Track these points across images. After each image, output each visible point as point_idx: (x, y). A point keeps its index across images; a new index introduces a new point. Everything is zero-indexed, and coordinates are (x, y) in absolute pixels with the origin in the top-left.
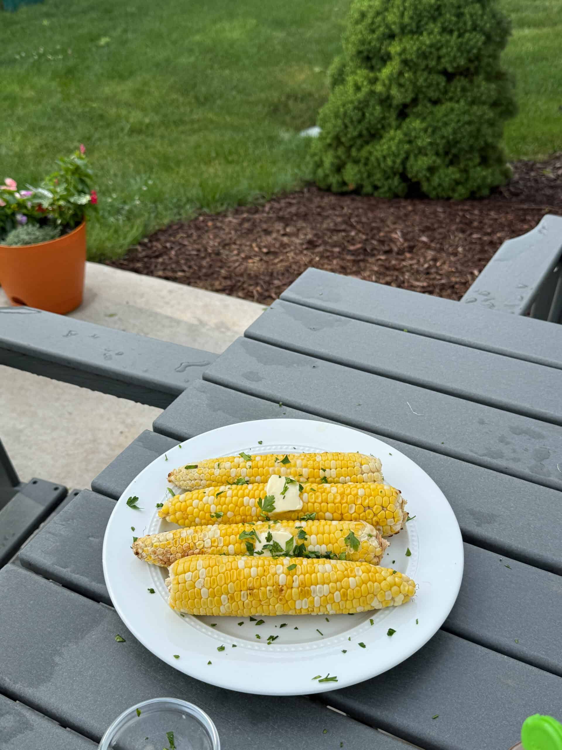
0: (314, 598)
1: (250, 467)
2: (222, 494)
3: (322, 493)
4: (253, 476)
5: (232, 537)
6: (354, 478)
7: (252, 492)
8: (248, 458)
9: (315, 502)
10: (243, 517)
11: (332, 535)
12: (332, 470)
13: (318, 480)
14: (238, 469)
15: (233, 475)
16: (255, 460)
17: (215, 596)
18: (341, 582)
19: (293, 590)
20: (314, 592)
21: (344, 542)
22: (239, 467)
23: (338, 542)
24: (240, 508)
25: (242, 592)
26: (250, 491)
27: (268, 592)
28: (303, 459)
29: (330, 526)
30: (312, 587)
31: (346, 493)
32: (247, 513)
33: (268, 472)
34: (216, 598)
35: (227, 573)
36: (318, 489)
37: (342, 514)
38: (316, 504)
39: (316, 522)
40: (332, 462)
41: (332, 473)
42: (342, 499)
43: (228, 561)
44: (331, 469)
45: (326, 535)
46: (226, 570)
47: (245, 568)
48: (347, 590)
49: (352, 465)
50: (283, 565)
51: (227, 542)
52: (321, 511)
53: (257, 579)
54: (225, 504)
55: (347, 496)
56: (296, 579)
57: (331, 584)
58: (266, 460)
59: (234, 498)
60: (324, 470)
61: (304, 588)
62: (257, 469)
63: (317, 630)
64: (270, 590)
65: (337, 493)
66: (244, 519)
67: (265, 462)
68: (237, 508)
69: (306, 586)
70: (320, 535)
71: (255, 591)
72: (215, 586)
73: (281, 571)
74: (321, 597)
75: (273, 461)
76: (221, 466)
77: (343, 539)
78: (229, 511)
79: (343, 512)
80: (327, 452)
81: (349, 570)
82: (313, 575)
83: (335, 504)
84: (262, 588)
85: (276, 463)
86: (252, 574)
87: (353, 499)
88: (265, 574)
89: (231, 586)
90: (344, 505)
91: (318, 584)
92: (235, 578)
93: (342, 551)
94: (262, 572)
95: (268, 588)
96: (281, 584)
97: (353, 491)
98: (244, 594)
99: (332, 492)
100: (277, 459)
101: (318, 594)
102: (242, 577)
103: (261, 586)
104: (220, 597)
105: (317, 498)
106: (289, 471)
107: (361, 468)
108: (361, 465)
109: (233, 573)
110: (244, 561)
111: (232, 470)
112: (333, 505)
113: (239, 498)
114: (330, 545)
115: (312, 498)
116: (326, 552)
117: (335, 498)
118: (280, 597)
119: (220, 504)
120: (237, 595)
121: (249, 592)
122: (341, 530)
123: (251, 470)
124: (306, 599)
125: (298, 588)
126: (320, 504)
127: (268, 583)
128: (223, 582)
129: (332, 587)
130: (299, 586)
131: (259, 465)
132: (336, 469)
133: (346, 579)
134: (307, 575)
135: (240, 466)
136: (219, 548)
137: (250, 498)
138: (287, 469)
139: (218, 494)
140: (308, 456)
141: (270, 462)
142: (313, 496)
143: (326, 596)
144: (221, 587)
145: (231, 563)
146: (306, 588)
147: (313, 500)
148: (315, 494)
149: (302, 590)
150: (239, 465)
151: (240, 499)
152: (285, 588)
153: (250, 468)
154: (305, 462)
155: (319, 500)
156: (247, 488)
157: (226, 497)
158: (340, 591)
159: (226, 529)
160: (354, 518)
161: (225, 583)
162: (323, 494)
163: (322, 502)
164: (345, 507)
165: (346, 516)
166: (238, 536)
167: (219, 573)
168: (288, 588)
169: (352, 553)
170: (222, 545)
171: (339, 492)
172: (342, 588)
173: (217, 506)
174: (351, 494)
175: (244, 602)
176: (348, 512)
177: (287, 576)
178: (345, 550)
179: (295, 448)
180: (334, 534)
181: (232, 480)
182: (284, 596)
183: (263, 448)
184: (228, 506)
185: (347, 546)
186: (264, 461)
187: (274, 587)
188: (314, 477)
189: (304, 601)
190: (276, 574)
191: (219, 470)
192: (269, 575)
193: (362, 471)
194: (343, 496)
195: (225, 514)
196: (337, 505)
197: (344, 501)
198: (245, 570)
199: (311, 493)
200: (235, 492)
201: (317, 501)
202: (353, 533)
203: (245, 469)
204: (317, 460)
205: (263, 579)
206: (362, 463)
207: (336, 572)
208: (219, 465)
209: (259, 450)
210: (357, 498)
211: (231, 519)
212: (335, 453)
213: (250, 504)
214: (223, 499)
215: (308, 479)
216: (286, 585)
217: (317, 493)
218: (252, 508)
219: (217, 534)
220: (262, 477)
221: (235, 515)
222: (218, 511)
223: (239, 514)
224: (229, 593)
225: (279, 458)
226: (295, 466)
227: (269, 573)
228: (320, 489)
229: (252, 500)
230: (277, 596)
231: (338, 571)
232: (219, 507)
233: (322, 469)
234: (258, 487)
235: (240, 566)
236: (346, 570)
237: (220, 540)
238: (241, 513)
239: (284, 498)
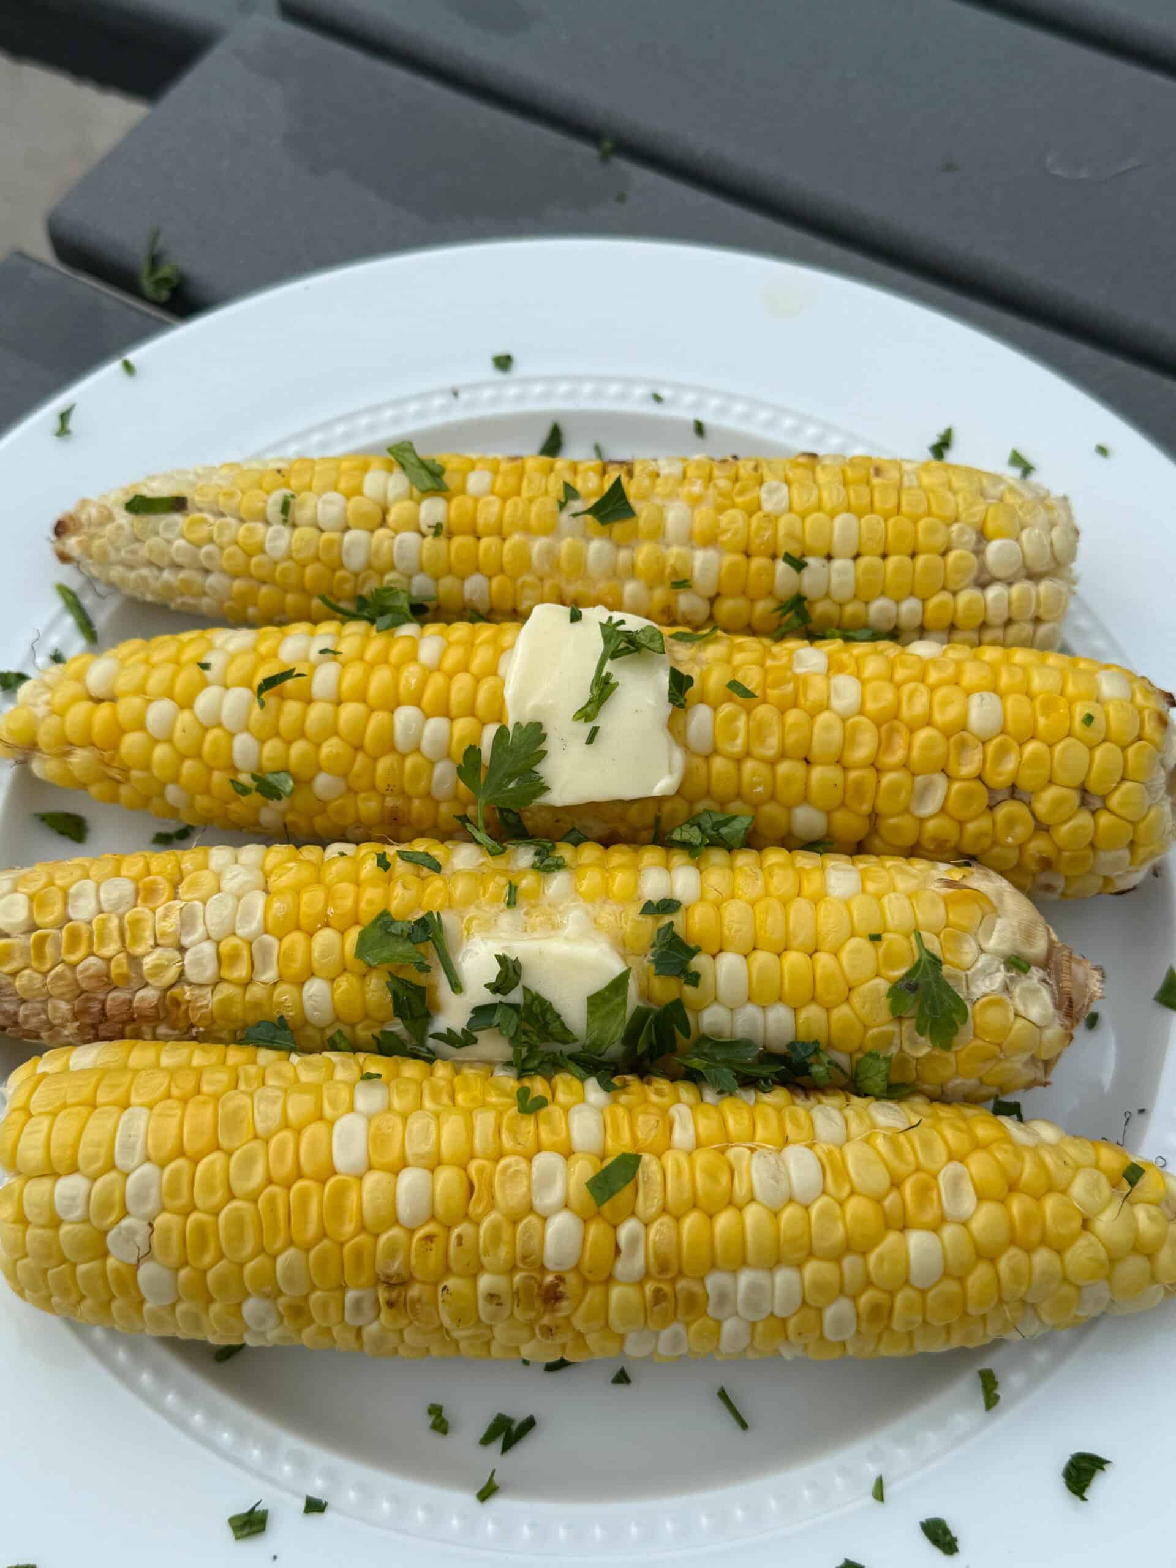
0: (719, 1323)
1: (438, 529)
2: (289, 683)
3: (783, 712)
4: (450, 571)
5: (325, 937)
6: (942, 605)
7: (437, 681)
8: (429, 483)
9: (748, 754)
10: (390, 802)
11: (824, 959)
12: (837, 564)
13: (763, 607)
14: (381, 532)
15: (355, 560)
16: (463, 491)
17: (210, 1300)
18: (864, 1254)
19: (616, 1293)
20: (724, 1298)
21: (885, 1002)
22: (383, 523)
23: (855, 999)
24: (375, 759)
25: (351, 1295)
26: (429, 671)
27: (481, 1303)
28: (696, 501)
29: (816, 901)
30: (714, 1282)
31: (905, 713)
32: (408, 788)
33: (524, 561)
34: (215, 1308)
35: (272, 1201)
36: (764, 686)
37: (874, 817)
38: (749, 766)
39: (745, 859)
40: (840, 519)
41: (835, 580)
42: (884, 744)
43: (286, 1125)
44: (829, 557)
45: (793, 958)
46: (270, 1181)
47: (370, 1168)
48: (892, 1294)
49: (939, 540)
50: (568, 1154)
51: (297, 966)
52: (773, 797)
53: (429, 1238)
54: (302, 735)
55: (912, 731)
56: (633, 1241)
57: (812, 1269)
58: (518, 493)
59: (350, 711)
60: (798, 564)
61: (673, 1281)
62: (469, 540)
63: (723, 1395)
64: (492, 1297)
65: (861, 712)
66: (395, 810)
67: (510, 503)
68: (361, 760)
69: (680, 1273)
70: (762, 958)
71: (414, 1291)
72: (208, 1259)
73: (553, 1196)
74: (753, 1324)
75: (551, 504)
76: (302, 514)
77: (883, 985)
78: (319, 769)
79: (883, 806)
80: (813, 456)
81: (908, 1188)
82: (724, 1221)
83: (845, 769)
84: (451, 1282)
85: (565, 517)
86: (404, 1210)
87: (941, 749)
88: (475, 1209)
89: (289, 1267)
90: (888, 778)
91: (744, 1263)
92: (312, 1229)
93: (869, 1046)
94: (460, 1192)
95: (485, 1282)
96: (549, 1265)
97: (945, 703)
98: (358, 1304)
99: (837, 703)
100: (570, 492)
101: (740, 1308)
102: (349, 1228)
103: (447, 1270)
104: (239, 1305)
105: (758, 732)
106: (624, 555)
107: (979, 552)
108: (983, 537)
109: (304, 1196)
110: (369, 1119)
111: (349, 537)
112: (833, 773)
113: (372, 710)
114: (812, 1012)
115: (734, 737)
116: (792, 1046)
117: (849, 740)
118: (546, 1320)
119: (277, 734)
120: (325, 1306)
121: (383, 1295)
122: (875, 938)
123: (442, 542)
124: (677, 1327)
125: (641, 1284)
126: (772, 763)
127: (485, 1260)
128: (249, 1248)
129: (819, 1286)
130: (647, 1275)
131: (481, 521)
132: (856, 557)
133: (892, 1237)
134: (691, 1221)
135: (391, 518)
136: (256, 992)
137: (427, 717)
138: (618, 546)
139: (270, 683)
140: (723, 483)
141: (534, 509)
142: (741, 723)
143: (784, 1321)
144: (242, 1265)
145: (299, 1132)
146: (682, 1284)
147: (738, 745)
148: (749, 713)
149: (659, 1296)
150: (385, 511)
151: (378, 719)
152: (572, 1281)
153: (437, 534)
154: (703, 516)
155: (771, 747)
156: (412, 656)
157: (309, 701)
158: (854, 1298)
159: (297, 890)
161: (261, 1250)
162: (793, 716)
163: (783, 755)
164: (895, 789)
165: (896, 829)
166: (353, 935)
167: (232, 1197)
168: (586, 1283)
169: (924, 1051)
170: (270, 975)
171: (871, 706)
172: (869, 1283)
173: (262, 742)
174: (929, 723)
175: (359, 1330)
176: (907, 810)
177: (586, 1222)
178: (887, 1040)
179: (657, 398)
180: (836, 954)
181: (348, 587)
182: (568, 1318)
184: (318, 746)
185: (899, 1019)
186: (504, 499)
187: (518, 1278)
188: (744, 593)
189: (666, 1334)
190: (531, 1209)
191: (286, 531)
192: (494, 1216)
193: (983, 568)
194: (892, 731)
195: (303, 782)
196: (853, 775)
197: (896, 757)
198: (371, 1180)
199: (726, 709)
200: (353, 675)
201: (757, 750)
203: (409, 538)
204: (768, 507)
205: (460, 1238)
206: (990, 527)
207: (841, 1204)
208: (286, 507)
209: (495, 401)
210: (963, 745)
211: (334, 805)
212: (853, 463)
213: (425, 745)
214: (292, 708)
215: (713, 600)
216: (577, 1268)
217: (762, 711)
218: (432, 764)
219: (248, 916)
220: (496, 581)
221: (352, 791)
222: (267, 765)
223: (373, 788)
224: (280, 1293)
225: (579, 485)
226: (658, 533)
227: (492, 1205)
228: (777, 684)
229: (435, 726)
230: (532, 1315)
231: (853, 1192)
232: (271, 748)
233: (788, 558)
234: (470, 645)
235: (341, 1160)
236: (896, 1184)
237: (265, 950)
238: (381, 784)
239: (590, 740)
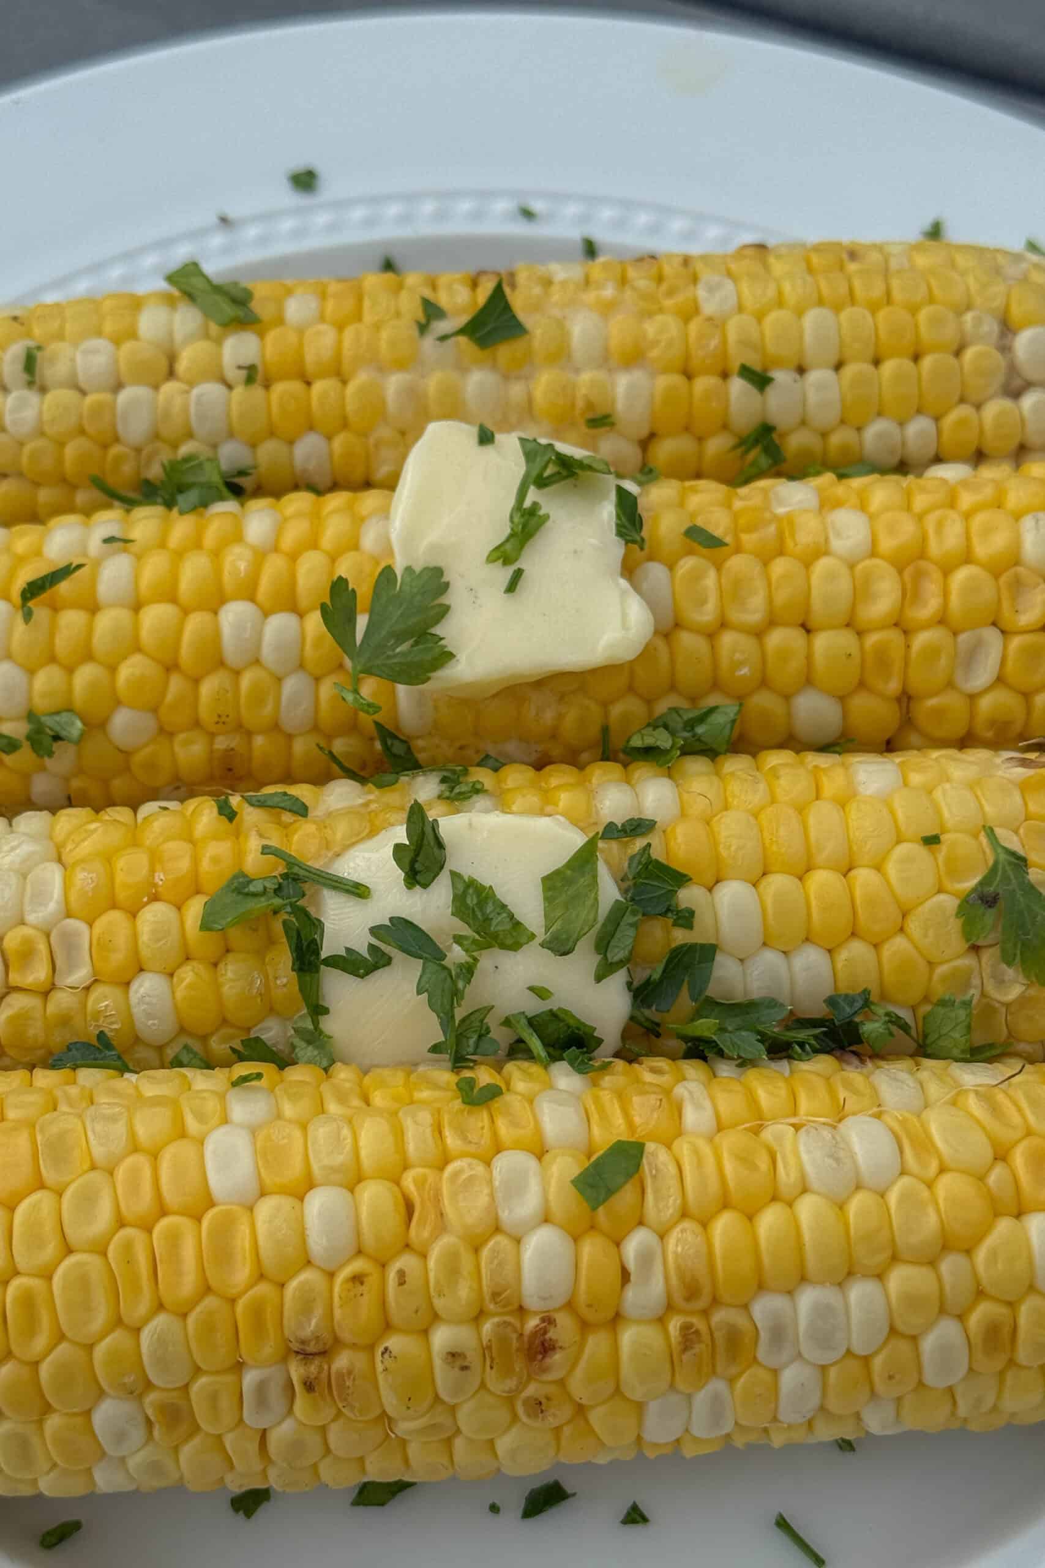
0: (775, 1372)
1: (251, 374)
2: (64, 587)
3: (766, 563)
4: (272, 433)
5: (154, 915)
6: (962, 423)
7: (274, 566)
8: (230, 310)
9: (724, 624)
10: (221, 743)
11: (863, 876)
12: (814, 376)
13: (716, 446)
14: (169, 388)
15: (135, 429)
16: (280, 320)
17: (47, 1409)
18: (968, 1252)
19: (628, 1337)
20: (779, 1333)
21: (955, 926)
22: (171, 374)
23: (914, 926)
24: (196, 681)
25: (250, 1378)
26: (260, 556)
27: (438, 1362)
28: (607, 309)
29: (842, 803)
30: (763, 1308)
31: (934, 548)
32: (248, 717)
33: (376, 408)
34: (53, 1422)
35: (128, 1247)
36: (736, 531)
37: (906, 699)
38: (728, 639)
39: (735, 765)
40: (812, 319)
41: (813, 397)
42: (910, 594)
43: (135, 1148)
44: (801, 370)
45: (821, 879)
46: (121, 1223)
47: (263, 1194)
48: (1012, 1305)
49: (949, 333)
50: (540, 1152)
51: (118, 957)
52: (764, 683)
53: (358, 1279)
54: (88, 656)
55: (947, 572)
56: (646, 1259)
57: (899, 1278)
58: (358, 317)
59: (155, 615)
60: (760, 380)
61: (706, 1313)
62: (296, 386)
63: (782, 1524)
64: (453, 1356)
65: (873, 553)
66: (229, 752)
67: (349, 333)
68: (176, 685)
69: (716, 1301)
70: (777, 882)
71: (342, 1361)
72: (40, 1342)
73: (528, 1205)
74: (824, 1369)
75: (406, 327)
76: (54, 370)
77: (949, 903)
78: (118, 703)
79: (918, 680)
80: (761, 247)
81: (1019, 1159)
82: (769, 1220)
83: (860, 634)
84: (394, 1342)
85: (428, 343)
86: (317, 1242)
87: (988, 592)
88: (418, 1233)
89: (161, 1341)
90: (921, 639)
91: (803, 1279)
92: (189, 1283)
93: (939, 991)
94: (393, 1220)
95: (442, 1338)
96: (532, 1301)
97: (987, 531)
98: (261, 1388)
99: (838, 545)
100: (432, 311)
101: (805, 1348)
102: (242, 1273)
103: (388, 1327)
104: (88, 1413)
105: (735, 592)
106: (517, 391)
107: (1005, 348)
108: (1007, 328)
109: (174, 1240)
110: (253, 1131)
111: (123, 397)
112: (844, 640)
113: (186, 612)
114: (857, 949)
115: (703, 602)
116: (831, 1002)
117: (861, 591)
118: (532, 1390)
119: (52, 659)
120: (213, 1398)
121: (296, 1371)
122: (932, 841)
123: (257, 391)
124: (717, 1385)
125: (661, 1321)
126: (758, 634)
127: (439, 1303)
128: (100, 1318)
129: (912, 1301)
130: (670, 1307)
131: (310, 358)
132: (838, 367)
133: (1004, 1225)
134: (724, 1225)
135: (182, 366)
136: (61, 1000)
137: (266, 614)
138: (506, 377)
139: (35, 589)
140: (642, 284)
141: (385, 335)
142: (710, 580)
143: (866, 1360)
144: (90, 1348)
145: (155, 1156)
146: (719, 1316)
147: (707, 614)
148: (719, 568)
149: (689, 1336)
150: (172, 359)
151: (195, 622)
152: (564, 1330)
153: (250, 380)
154: (619, 329)
155: (754, 611)
156: (238, 537)
157: (93, 608)
158: (961, 1318)
159: (108, 858)
160: (992, 723)
161: (118, 1322)
162: (779, 567)
163: (772, 622)
164: (932, 653)
165: (939, 713)
166: (195, 908)
167: (69, 1251)
168: (585, 1326)
169: (1014, 992)
170: (81, 975)
171: (887, 544)
172: (980, 1294)
173: (31, 672)
174: (968, 558)
175: (264, 1434)
176: (950, 685)
177: (576, 1239)
178: (962, 980)
179: (527, 214)
180: (878, 868)
181: (127, 469)
182: (562, 1383)
183: (322, 219)
184: (113, 669)
185: (975, 949)
186: (340, 328)
187: (488, 1327)
188: (687, 429)
189: (701, 1398)
190: (497, 1229)
191: (33, 397)
192: (446, 1240)
193: (1012, 369)
194: (919, 576)
195: (97, 725)
196: (872, 639)
197: (930, 607)
198: (265, 1209)
199: (687, 564)
200: (154, 567)
201: (735, 616)
202: (1020, 862)
203: (211, 390)
204: (709, 306)
205: (402, 1275)
206: (1016, 312)
207: (930, 1185)
208: (30, 363)
209: (298, 233)
210: (1018, 586)
211: (138, 758)
212: (818, 248)
213: (267, 653)
214: (71, 620)
215: (646, 443)
216: (569, 1305)
217: (737, 563)
218: (279, 680)
219: (40, 897)
220: (339, 443)
221: (165, 733)
222: (40, 704)
223: (197, 724)
224: (149, 1385)
225: (443, 299)
226: (560, 354)
227: (441, 1226)
228: (751, 529)
229: (279, 624)
230: (511, 1383)
231: (942, 1170)
232: (46, 680)
233: (746, 372)
234: (316, 518)
235: (217, 1182)
236: (1001, 1156)
237: (70, 942)
238: (205, 713)
239: (512, 587)
